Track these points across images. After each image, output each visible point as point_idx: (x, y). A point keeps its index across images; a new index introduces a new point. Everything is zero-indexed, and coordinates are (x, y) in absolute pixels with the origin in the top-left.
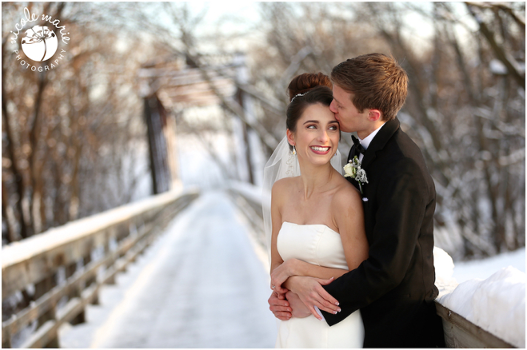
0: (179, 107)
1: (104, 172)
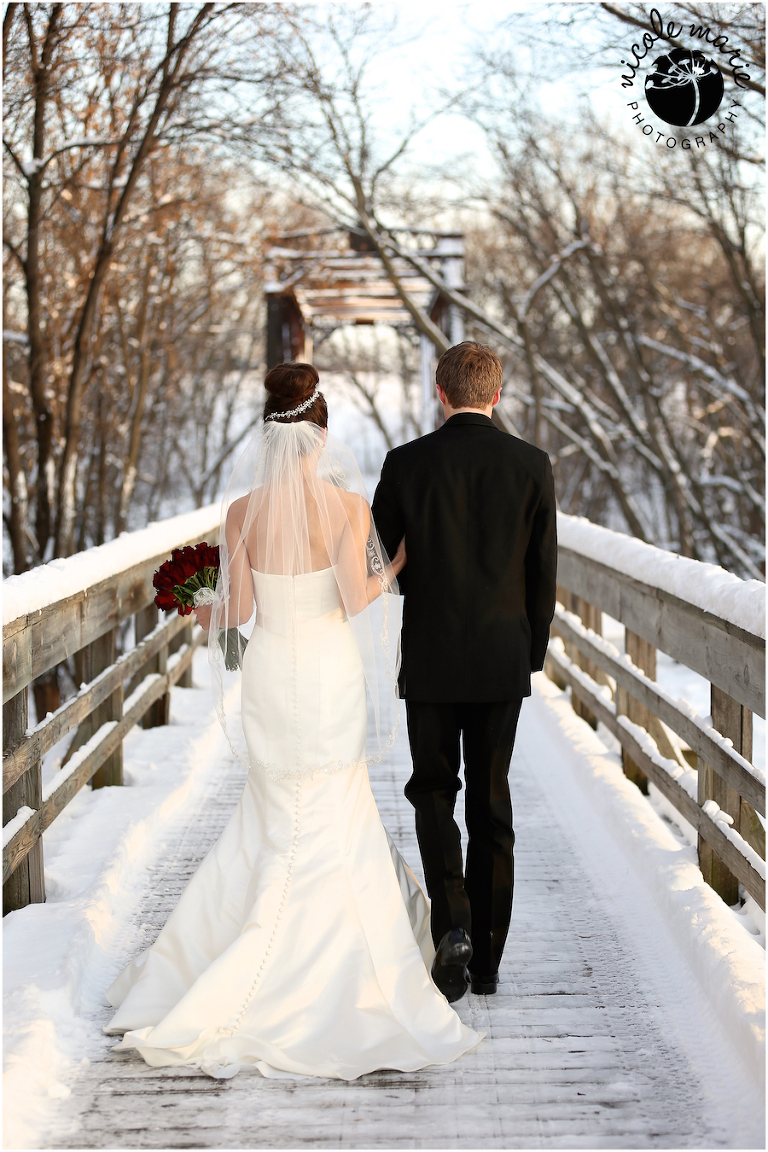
0: (329, 320)
1: (180, 422)
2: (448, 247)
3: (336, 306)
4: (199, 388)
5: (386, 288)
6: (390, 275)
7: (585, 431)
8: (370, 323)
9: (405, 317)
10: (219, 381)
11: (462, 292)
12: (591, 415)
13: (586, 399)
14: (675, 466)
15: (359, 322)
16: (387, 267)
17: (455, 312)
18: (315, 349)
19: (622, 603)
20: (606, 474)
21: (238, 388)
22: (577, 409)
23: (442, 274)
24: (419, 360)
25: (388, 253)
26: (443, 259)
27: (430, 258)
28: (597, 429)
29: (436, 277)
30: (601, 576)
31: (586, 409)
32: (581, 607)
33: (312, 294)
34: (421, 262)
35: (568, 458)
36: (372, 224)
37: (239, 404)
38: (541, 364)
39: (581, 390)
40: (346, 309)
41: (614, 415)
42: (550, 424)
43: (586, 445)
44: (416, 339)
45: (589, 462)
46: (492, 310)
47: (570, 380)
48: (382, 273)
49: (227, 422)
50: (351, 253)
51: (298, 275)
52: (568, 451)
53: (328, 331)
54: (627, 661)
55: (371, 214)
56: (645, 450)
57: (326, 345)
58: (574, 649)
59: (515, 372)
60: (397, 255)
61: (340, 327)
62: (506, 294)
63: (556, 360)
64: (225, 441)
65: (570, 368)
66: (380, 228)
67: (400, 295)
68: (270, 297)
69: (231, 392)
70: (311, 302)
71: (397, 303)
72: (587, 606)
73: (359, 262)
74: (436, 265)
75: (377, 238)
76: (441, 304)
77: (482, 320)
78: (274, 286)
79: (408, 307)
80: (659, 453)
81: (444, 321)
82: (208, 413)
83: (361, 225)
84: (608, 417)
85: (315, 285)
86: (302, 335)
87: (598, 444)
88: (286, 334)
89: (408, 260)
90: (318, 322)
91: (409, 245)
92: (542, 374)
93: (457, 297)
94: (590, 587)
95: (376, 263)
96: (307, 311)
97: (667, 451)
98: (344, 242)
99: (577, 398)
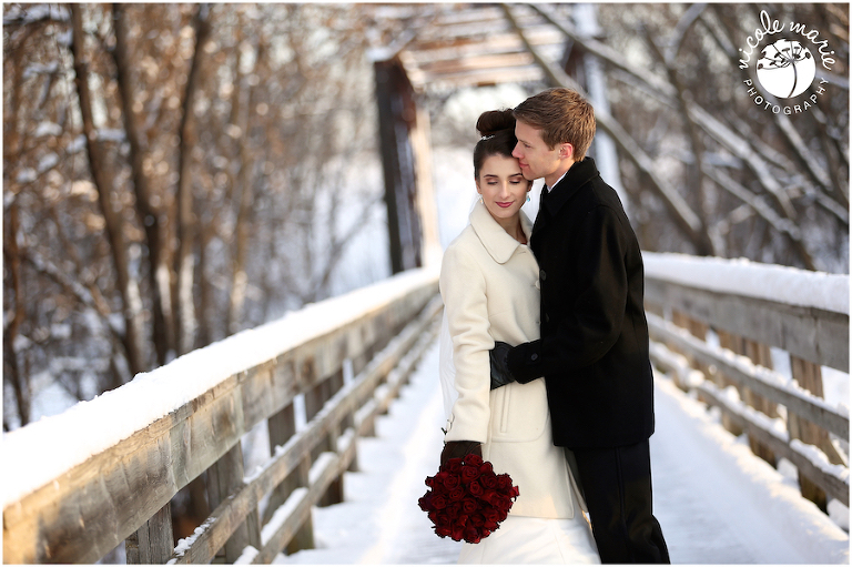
3: (451, 69)
5: (509, 42)
6: (513, 27)
7: (756, 187)
8: (492, 85)
11: (598, 39)
12: (759, 165)
13: (754, 149)
15: (482, 85)
17: (592, 63)
18: (429, 124)
19: (784, 331)
20: (786, 235)
22: (744, 162)
23: (572, 20)
27: (557, 3)
28: (770, 184)
29: (565, 25)
30: (763, 311)
31: (755, 162)
32: (750, 349)
33: (426, 57)
34: (549, 10)
38: (698, 114)
39: (747, 140)
40: (465, 71)
41: (789, 164)
42: (719, 186)
43: (761, 205)
45: (767, 225)
46: (634, 56)
47: (735, 130)
48: (504, 26)
51: (407, 38)
52: (741, 214)
53: (443, 100)
54: (794, 387)
57: (442, 119)
58: (747, 392)
59: (670, 128)
61: (457, 93)
62: (649, 37)
63: (717, 108)
64: (332, 240)
65: (732, 115)
67: (527, 48)
68: (378, 65)
69: (332, 184)
70: (424, 67)
71: (523, 59)
72: (755, 346)
74: (565, 11)
76: (575, 55)
77: (625, 70)
78: (380, 53)
79: (537, 61)
81: (580, 75)
82: (309, 206)
84: (782, 169)
85: (426, 46)
86: (412, 106)
87: (772, 200)
88: (395, 108)
89: (533, 9)
90: (431, 90)
92: (700, 127)
93: (594, 46)
94: (755, 324)
95: (495, 15)
96: (417, 78)
99: (742, 148)
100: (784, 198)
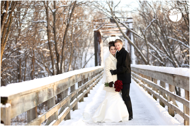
2: (129, 21)
3: (107, 33)
4: (80, 51)
5: (117, 29)
6: (118, 26)
7: (158, 56)
8: (115, 36)
9: (121, 35)
10: (84, 49)
11: (132, 29)
12: (159, 53)
13: (158, 49)
14: (175, 62)
15: (112, 36)
16: (117, 25)
17: (131, 33)
18: (103, 41)
20: (162, 64)
21: (88, 50)
22: (156, 51)
23: (128, 26)
24: (125, 43)
25: (118, 22)
26: (128, 23)
27: (126, 23)
28: (160, 55)
29: (127, 26)
31: (158, 51)
33: (103, 31)
34: (124, 24)
35: (156, 62)
36: (114, 17)
37: (88, 53)
38: (148, 43)
39: (156, 48)
40: (110, 33)
41: (164, 52)
43: (158, 59)
44: (124, 39)
46: (139, 33)
47: (155, 46)
48: (116, 26)
49: (86, 57)
50: (110, 22)
51: (100, 27)
52: (156, 60)
53: (106, 38)
55: (114, 15)
56: (170, 59)
57: (106, 41)
60: (119, 22)
61: (108, 37)
62: (141, 29)
63: (152, 42)
64: (85, 61)
66: (116, 18)
67: (120, 30)
68: (95, 31)
69: (86, 51)
71: (119, 32)
73: (112, 24)
74: (127, 24)
75: (115, 20)
76: (128, 32)
77: (137, 35)
79: (122, 32)
80: (172, 59)
81: (129, 35)
82: (82, 55)
83: (112, 17)
84: (162, 53)
85: (103, 29)
86: (101, 39)
88: (98, 39)
89: (122, 24)
90: (104, 36)
91: (122, 21)
92: (149, 45)
93: (132, 30)
95: (115, 24)
96: (102, 34)
97: (174, 59)
98: (109, 20)
99: (156, 49)
100: (162, 58)
